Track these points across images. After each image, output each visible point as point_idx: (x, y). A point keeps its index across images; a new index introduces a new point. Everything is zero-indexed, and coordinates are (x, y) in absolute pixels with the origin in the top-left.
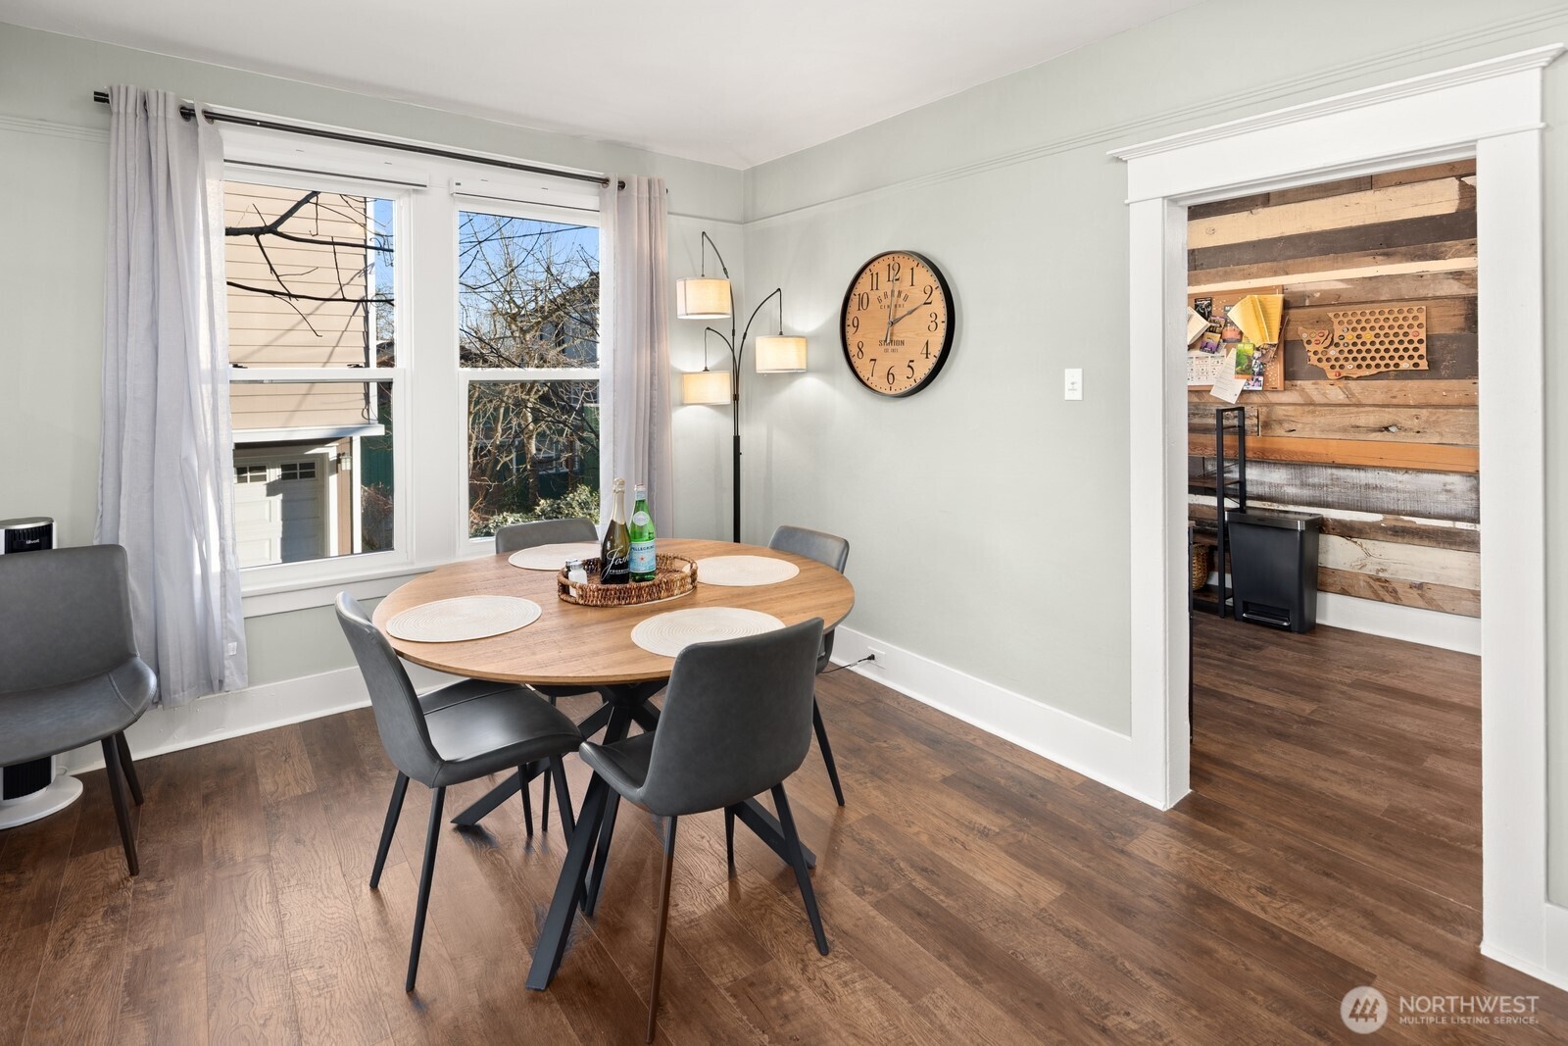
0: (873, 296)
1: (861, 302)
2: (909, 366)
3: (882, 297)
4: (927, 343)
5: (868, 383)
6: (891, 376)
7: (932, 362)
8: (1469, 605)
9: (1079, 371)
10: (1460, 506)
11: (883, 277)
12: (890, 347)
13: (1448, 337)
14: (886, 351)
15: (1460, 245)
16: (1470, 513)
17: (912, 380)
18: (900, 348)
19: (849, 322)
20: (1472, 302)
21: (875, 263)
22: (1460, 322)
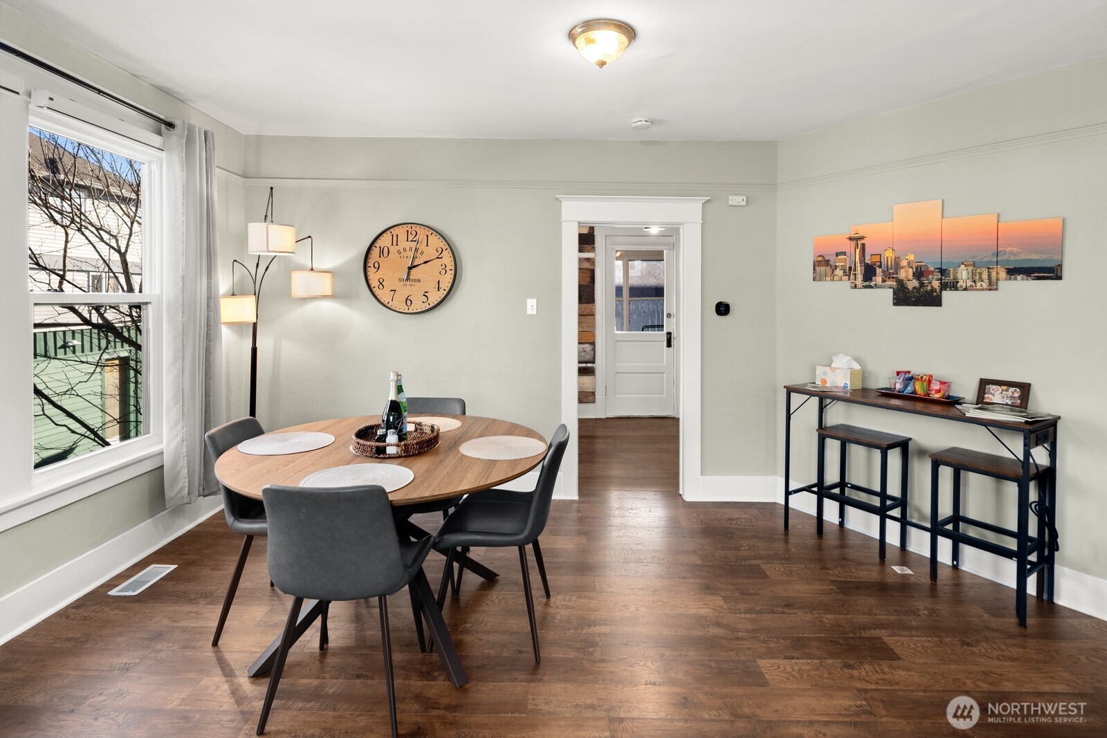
0: (393, 249)
1: (382, 252)
2: (424, 295)
3: (402, 251)
4: (439, 282)
5: (389, 305)
6: (409, 302)
7: (442, 294)
8: (591, 398)
9: (535, 300)
10: (589, 357)
11: (402, 237)
12: (408, 283)
13: (586, 286)
14: (406, 285)
15: (589, 247)
16: (592, 360)
17: (427, 303)
18: (417, 284)
19: (370, 264)
20: (592, 272)
21: (396, 228)
22: (588, 279)
